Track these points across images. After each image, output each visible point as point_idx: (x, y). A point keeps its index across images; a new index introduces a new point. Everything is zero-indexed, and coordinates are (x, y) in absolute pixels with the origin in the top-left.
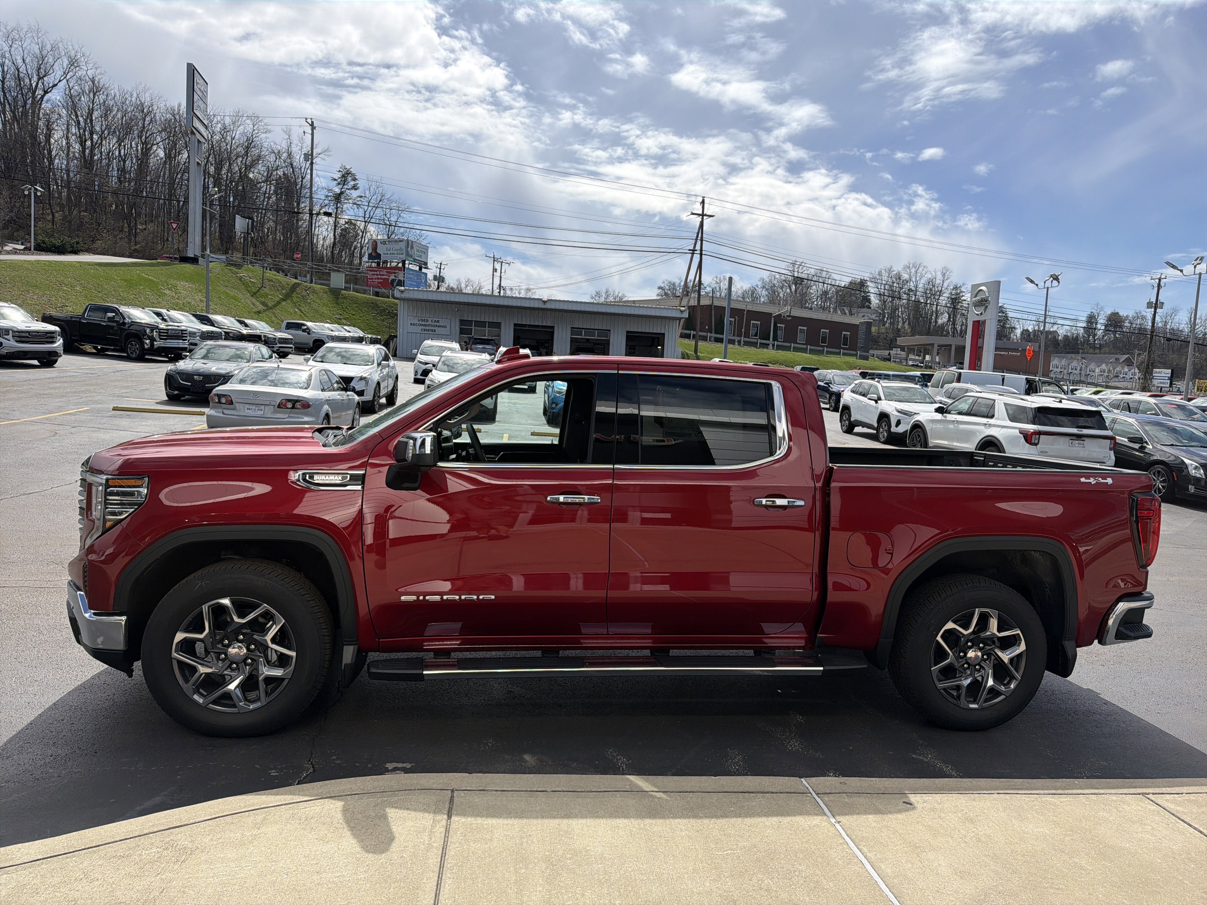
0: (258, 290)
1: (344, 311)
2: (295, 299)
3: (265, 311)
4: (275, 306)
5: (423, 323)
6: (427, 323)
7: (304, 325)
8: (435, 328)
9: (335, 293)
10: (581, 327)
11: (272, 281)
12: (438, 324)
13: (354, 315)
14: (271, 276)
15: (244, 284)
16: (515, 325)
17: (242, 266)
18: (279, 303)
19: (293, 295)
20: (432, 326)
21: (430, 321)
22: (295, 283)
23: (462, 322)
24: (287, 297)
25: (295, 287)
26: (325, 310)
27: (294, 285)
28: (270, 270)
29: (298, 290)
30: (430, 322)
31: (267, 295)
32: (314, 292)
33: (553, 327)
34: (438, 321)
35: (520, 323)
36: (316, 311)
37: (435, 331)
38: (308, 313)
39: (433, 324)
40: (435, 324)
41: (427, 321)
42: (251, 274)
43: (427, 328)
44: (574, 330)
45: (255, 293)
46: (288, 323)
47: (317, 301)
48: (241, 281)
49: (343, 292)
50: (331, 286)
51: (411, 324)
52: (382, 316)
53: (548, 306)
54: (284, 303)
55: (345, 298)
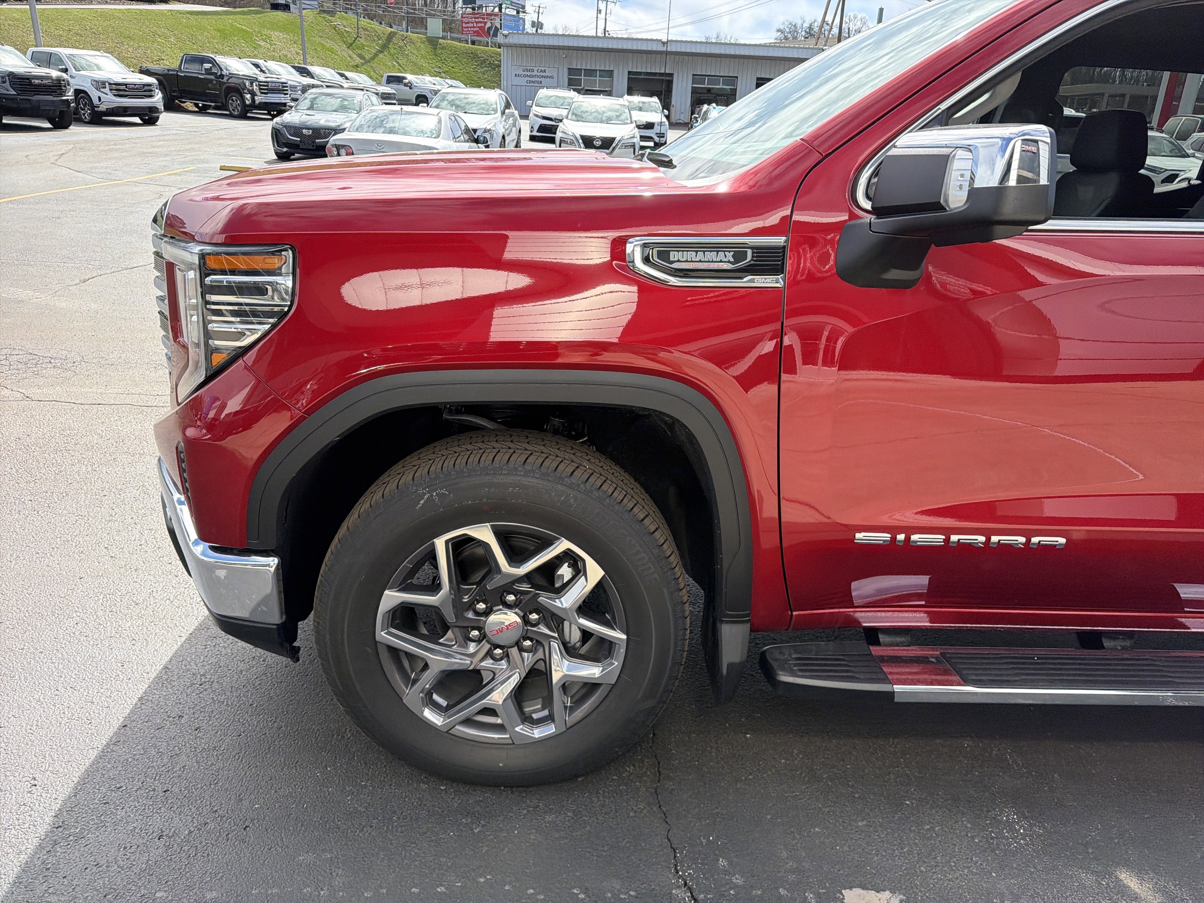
0: (354, 41)
1: (443, 63)
2: (392, 51)
3: (363, 64)
4: (373, 59)
5: (529, 73)
6: (533, 74)
7: (404, 78)
8: (541, 79)
9: (433, 42)
10: (704, 74)
11: (368, 31)
12: (544, 74)
13: (453, 67)
14: (366, 24)
15: (339, 34)
16: (629, 73)
17: (335, 14)
18: (376, 55)
19: (390, 46)
20: (538, 77)
21: (536, 71)
22: (391, 32)
23: (571, 71)
24: (384, 47)
25: (391, 36)
26: (423, 63)
27: (390, 34)
28: (364, 17)
29: (395, 40)
30: (535, 73)
31: (363, 46)
32: (412, 42)
33: (671, 75)
34: (545, 71)
35: (634, 70)
36: (415, 64)
37: (541, 82)
38: (406, 66)
39: (539, 74)
40: (542, 74)
41: (533, 71)
42: (345, 22)
43: (533, 79)
44: (696, 78)
45: (351, 45)
46: (388, 77)
47: (415, 52)
48: (336, 30)
49: (441, 41)
50: (428, 35)
51: (516, 75)
52: (482, 68)
53: (671, 48)
54: (381, 55)
55: (443, 48)
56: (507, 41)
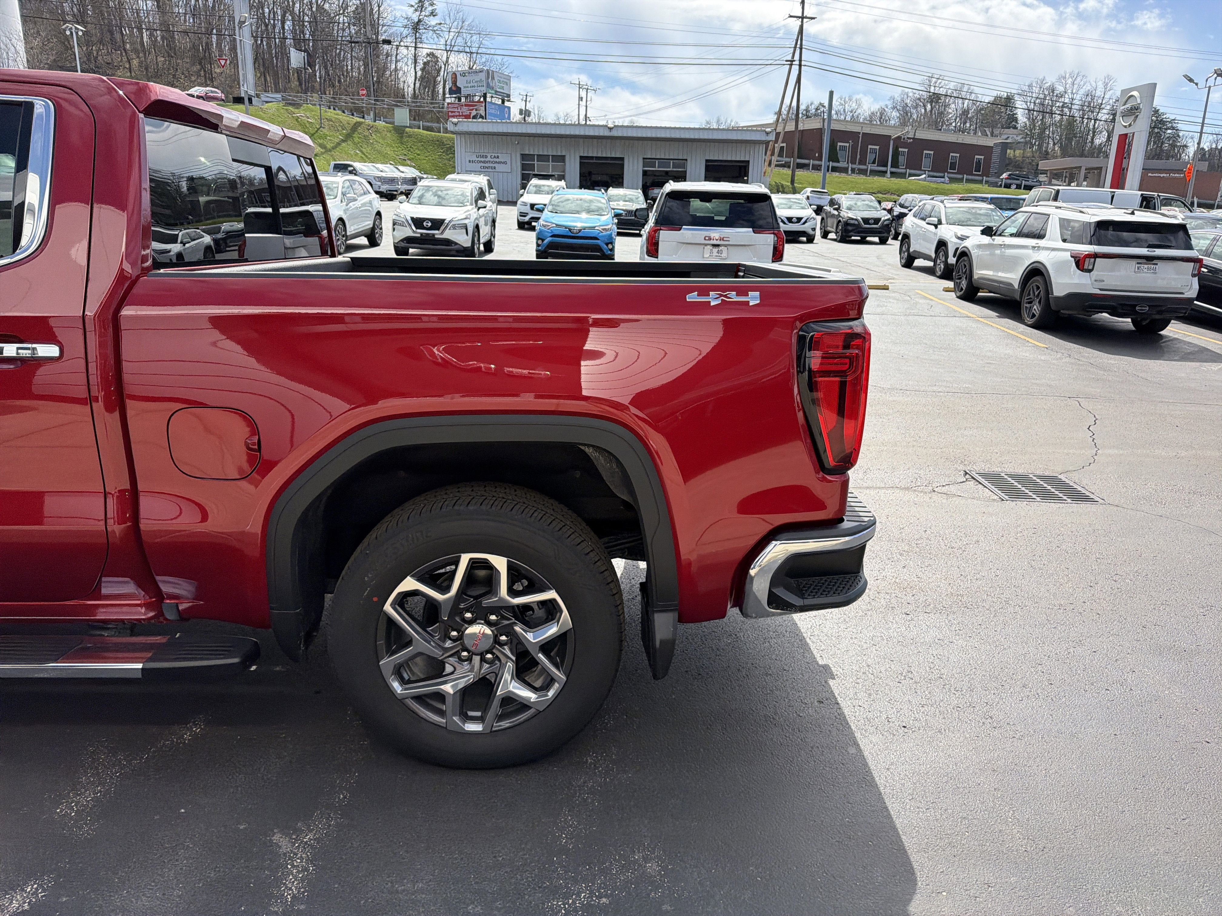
0: (317, 131)
1: (409, 150)
2: (356, 140)
3: (322, 153)
4: (334, 148)
5: (482, 159)
6: (486, 160)
7: (351, 166)
8: (495, 165)
9: (399, 131)
10: (654, 157)
11: (332, 121)
12: (497, 160)
13: (419, 155)
14: (332, 115)
15: (301, 125)
16: (581, 157)
17: (301, 106)
18: (339, 144)
19: (354, 135)
20: (492, 162)
21: (489, 157)
22: (357, 122)
23: (524, 157)
24: (348, 137)
25: (357, 125)
26: (388, 151)
27: (355, 124)
28: (334, 109)
29: (360, 129)
30: (489, 159)
31: (325, 137)
32: (377, 131)
33: (622, 159)
34: (498, 157)
35: (586, 155)
36: (379, 152)
37: (495, 168)
38: (370, 154)
39: (492, 160)
40: (495, 160)
41: (486, 157)
42: (308, 114)
43: (487, 165)
44: (647, 161)
45: (313, 135)
46: (335, 164)
47: (381, 141)
48: (298, 122)
49: (407, 130)
50: (396, 124)
51: (470, 161)
52: (448, 155)
53: (615, 133)
54: (344, 144)
55: (410, 136)
56: (456, 129)
